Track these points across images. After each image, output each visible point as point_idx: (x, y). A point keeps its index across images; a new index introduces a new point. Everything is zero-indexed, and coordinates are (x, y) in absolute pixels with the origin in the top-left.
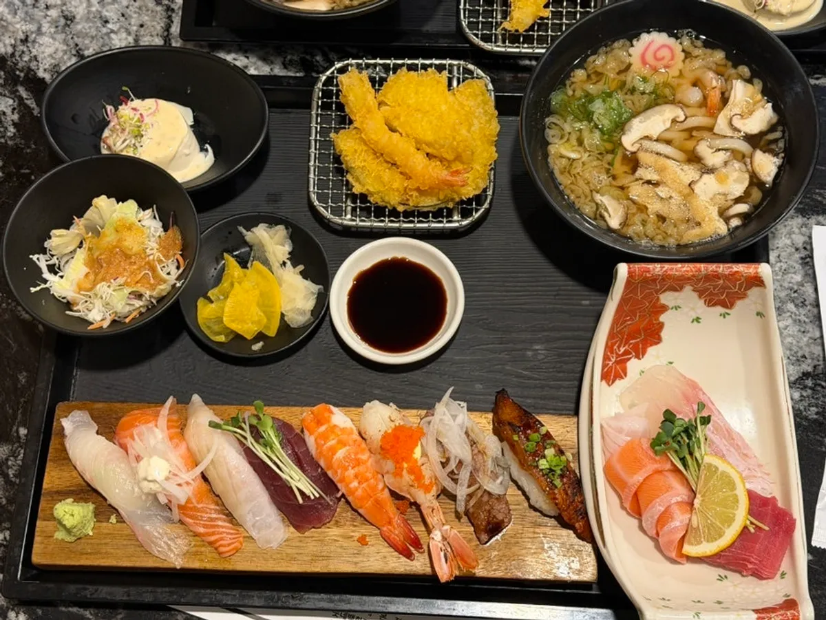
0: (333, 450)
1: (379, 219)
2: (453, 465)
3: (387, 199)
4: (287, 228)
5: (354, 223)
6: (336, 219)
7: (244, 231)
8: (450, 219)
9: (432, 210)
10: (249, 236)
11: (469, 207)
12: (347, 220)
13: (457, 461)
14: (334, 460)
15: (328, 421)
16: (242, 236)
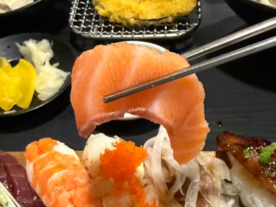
0: (49, 173)
1: (117, 33)
2: (179, 185)
3: (122, 16)
4: (50, 42)
5: (99, 36)
6: (86, 34)
7: (19, 45)
8: (170, 30)
9: (157, 24)
10: (22, 49)
11: (184, 25)
12: (94, 34)
13: (184, 179)
14: (49, 182)
15: (50, 149)
16: (17, 49)
